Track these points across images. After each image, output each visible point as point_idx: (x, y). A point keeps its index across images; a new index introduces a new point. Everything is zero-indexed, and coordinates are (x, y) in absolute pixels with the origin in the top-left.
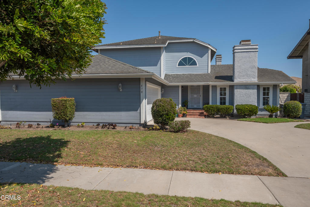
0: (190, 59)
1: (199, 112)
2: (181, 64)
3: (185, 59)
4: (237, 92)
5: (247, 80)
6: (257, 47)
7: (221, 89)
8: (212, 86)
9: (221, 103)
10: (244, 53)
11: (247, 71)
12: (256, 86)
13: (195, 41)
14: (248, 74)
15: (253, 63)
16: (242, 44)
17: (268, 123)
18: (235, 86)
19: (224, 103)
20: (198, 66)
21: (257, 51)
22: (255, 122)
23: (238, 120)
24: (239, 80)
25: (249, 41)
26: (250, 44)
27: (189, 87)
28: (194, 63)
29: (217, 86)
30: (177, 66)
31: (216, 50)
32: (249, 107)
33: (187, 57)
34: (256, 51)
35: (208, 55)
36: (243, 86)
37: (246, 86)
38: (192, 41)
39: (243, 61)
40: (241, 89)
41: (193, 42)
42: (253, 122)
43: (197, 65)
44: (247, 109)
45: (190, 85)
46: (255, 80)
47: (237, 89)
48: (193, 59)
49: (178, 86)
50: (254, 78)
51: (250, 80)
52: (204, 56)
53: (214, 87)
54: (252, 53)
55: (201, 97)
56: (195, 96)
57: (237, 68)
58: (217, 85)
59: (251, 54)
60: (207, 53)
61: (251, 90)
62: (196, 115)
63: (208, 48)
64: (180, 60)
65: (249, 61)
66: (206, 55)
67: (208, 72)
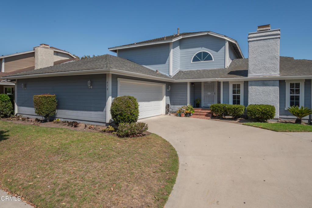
0: (205, 54)
1: (207, 112)
2: (195, 59)
3: (199, 55)
4: (252, 89)
5: (265, 74)
6: (279, 32)
7: (234, 86)
8: (224, 82)
9: (234, 103)
10: (261, 41)
11: (265, 63)
12: (278, 82)
13: (209, 34)
14: (267, 67)
15: (273, 53)
16: (258, 31)
17: (278, 132)
18: (249, 82)
20: (213, 60)
21: (279, 38)
22: (262, 128)
23: (243, 124)
24: (254, 74)
25: (268, 26)
26: (269, 29)
27: (202, 84)
28: (210, 58)
29: (229, 83)
30: (192, 62)
31: (236, 41)
32: (261, 108)
33: (201, 52)
34: (276, 38)
35: (225, 48)
36: (260, 82)
37: (264, 82)
38: (206, 34)
39: (259, 51)
40: (257, 86)
41: (208, 35)
42: (259, 128)
43: (212, 60)
44: (259, 110)
45: (204, 81)
46: (276, 74)
47: (251, 85)
48: (208, 53)
49: (186, 83)
50: (275, 72)
51: (268, 74)
52: (221, 50)
53: (226, 84)
54: (272, 41)
55: (215, 95)
56: (209, 93)
57: (251, 60)
58: (229, 81)
59: (270, 42)
60: (224, 46)
61: (271, 87)
62: (203, 115)
63: (225, 40)
65: (267, 51)
66: (223, 48)
67: (225, 66)
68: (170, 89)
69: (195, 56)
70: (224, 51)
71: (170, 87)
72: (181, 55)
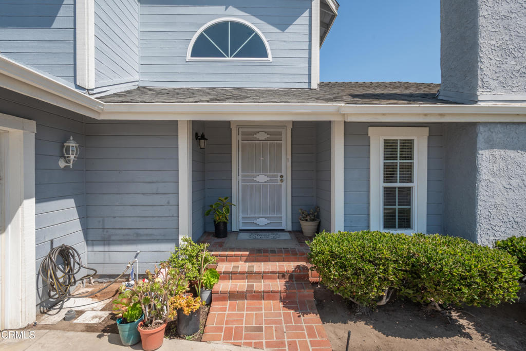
0: (241, 31)
2: (202, 48)
4: (491, 161)
18: (481, 129)
19: (405, 221)
20: (270, 58)
24: (503, 95)
27: (234, 141)
28: (256, 48)
31: (338, 5)
33: (226, 23)
35: (310, 17)
43: (266, 56)
47: (491, 145)
48: (252, 31)
55: (283, 184)
56: (262, 179)
60: (307, 13)
64: (201, 30)
66: (303, 20)
67: (310, 83)
68: (72, 157)
69: (201, 35)
70: (307, 27)
71: (72, 144)
72: (142, 57)
